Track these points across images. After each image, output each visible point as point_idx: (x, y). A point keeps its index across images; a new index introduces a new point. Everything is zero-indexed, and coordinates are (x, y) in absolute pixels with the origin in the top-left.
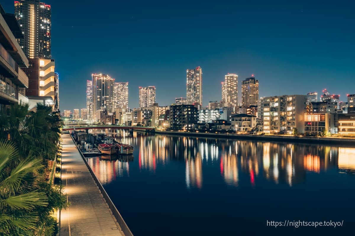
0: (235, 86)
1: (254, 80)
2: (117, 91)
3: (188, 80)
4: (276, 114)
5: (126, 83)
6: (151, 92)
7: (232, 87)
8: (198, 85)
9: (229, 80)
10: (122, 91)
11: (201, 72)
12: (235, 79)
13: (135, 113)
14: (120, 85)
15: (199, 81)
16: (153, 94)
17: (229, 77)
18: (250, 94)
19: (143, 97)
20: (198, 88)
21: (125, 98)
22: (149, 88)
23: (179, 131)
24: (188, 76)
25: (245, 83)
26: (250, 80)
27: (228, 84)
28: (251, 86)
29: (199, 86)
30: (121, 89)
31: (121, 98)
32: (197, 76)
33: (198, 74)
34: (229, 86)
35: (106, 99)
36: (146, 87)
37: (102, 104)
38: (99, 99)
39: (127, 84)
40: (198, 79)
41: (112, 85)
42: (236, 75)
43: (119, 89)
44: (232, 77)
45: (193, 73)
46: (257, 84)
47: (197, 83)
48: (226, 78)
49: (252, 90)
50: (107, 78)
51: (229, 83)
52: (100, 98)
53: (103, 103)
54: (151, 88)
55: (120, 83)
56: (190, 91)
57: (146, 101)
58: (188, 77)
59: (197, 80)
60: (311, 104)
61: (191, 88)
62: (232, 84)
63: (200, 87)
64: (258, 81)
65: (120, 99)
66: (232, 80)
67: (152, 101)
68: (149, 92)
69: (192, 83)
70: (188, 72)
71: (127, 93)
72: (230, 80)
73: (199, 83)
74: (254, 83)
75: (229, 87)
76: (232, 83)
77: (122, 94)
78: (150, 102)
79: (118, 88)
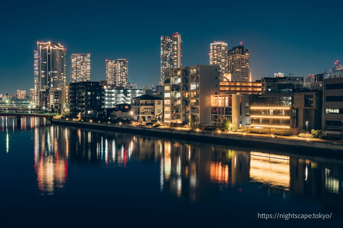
0: (223, 59)
1: (243, 50)
2: (75, 65)
3: (163, 50)
4: (178, 95)
5: (88, 54)
6: (121, 67)
7: (219, 60)
8: (175, 57)
9: (215, 51)
10: (82, 65)
11: (179, 39)
12: (223, 48)
13: (56, 94)
14: (79, 57)
15: (177, 51)
16: (124, 69)
17: (215, 47)
18: (237, 69)
19: (111, 73)
20: (175, 61)
21: (86, 75)
22: (119, 60)
23: (74, 120)
24: (162, 44)
25: (231, 53)
26: (237, 49)
27: (214, 56)
28: (237, 57)
29: (177, 59)
30: (81, 63)
31: (80, 74)
32: (173, 45)
33: (175, 43)
34: (216, 57)
35: (53, 75)
36: (114, 60)
37: (48, 82)
38: (43, 75)
39: (89, 56)
40: (176, 49)
41: (62, 57)
42: (224, 44)
43: (78, 62)
44: (220, 46)
45: (169, 41)
46: (247, 54)
47: (174, 54)
48: (211, 48)
49: (239, 63)
50: (55, 48)
51: (215, 53)
52: (45, 74)
53: (49, 80)
54: (121, 61)
55: (80, 55)
56: (165, 65)
57: (115, 78)
58: (163, 46)
59: (174, 51)
60: (264, 80)
61: (166, 61)
62: (219, 56)
63: (179, 60)
64: (249, 51)
65: (80, 76)
66: (219, 50)
67: (122, 78)
68: (119, 66)
69: (168, 54)
70: (163, 40)
71: (89, 68)
72: (217, 49)
73: (177, 55)
74: (243, 54)
75: (216, 59)
76: (219, 54)
77: (82, 69)
78: (119, 80)
79: (77, 60)
